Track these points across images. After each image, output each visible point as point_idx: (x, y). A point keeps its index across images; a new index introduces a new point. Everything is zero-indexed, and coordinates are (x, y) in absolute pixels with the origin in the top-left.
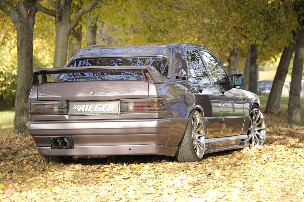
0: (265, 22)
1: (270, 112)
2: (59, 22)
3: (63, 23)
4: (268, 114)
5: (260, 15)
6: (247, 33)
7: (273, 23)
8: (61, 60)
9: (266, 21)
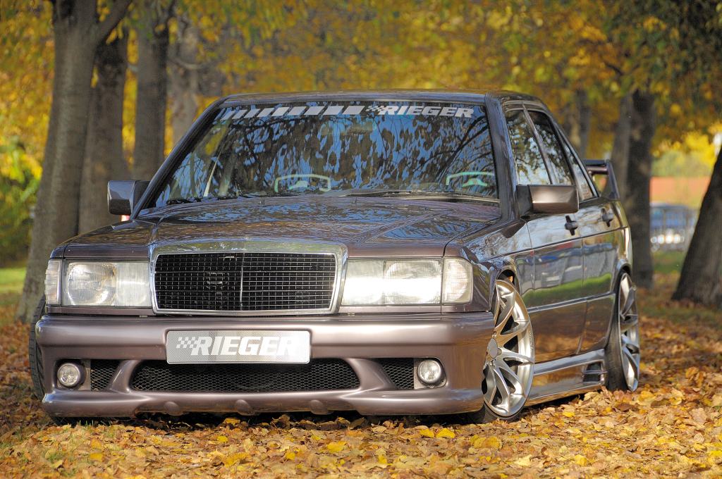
0: (684, 27)
1: (692, 295)
2: (64, 16)
3: (76, 21)
4: (684, 300)
5: (670, 5)
6: (623, 58)
7: (708, 30)
8: (71, 132)
9: (686, 21)
